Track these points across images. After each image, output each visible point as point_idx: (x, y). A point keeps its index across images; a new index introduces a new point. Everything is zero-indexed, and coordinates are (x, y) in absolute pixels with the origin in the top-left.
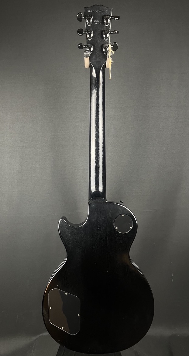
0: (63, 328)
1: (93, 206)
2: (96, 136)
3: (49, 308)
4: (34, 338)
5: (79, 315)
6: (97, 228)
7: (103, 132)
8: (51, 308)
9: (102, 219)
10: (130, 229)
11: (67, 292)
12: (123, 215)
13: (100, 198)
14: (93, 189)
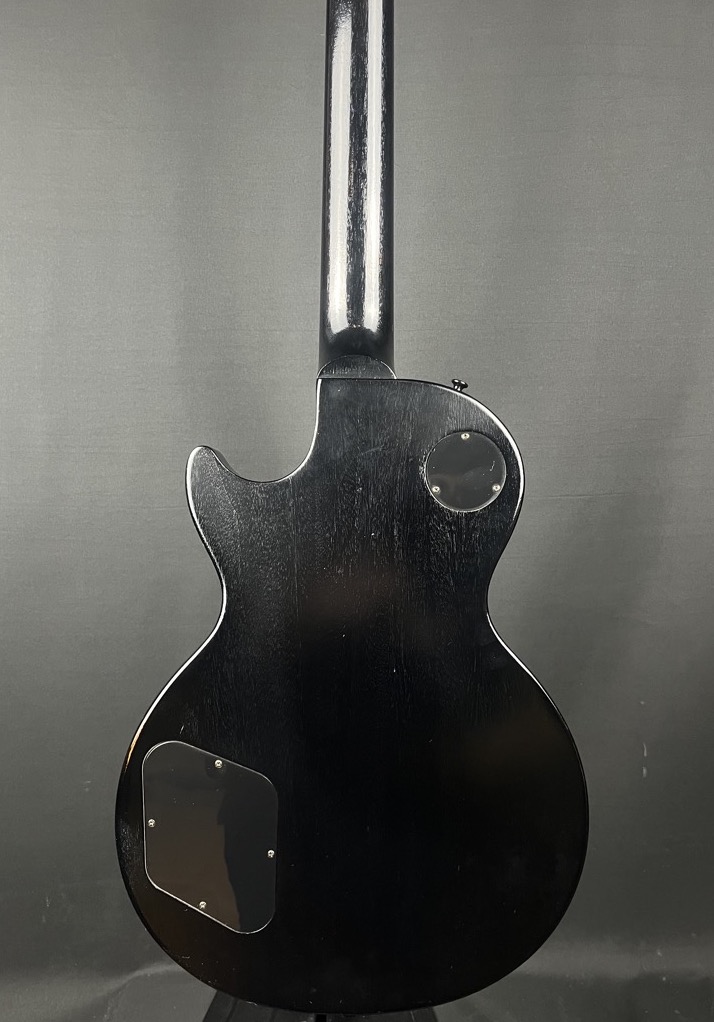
0: (203, 904)
1: (337, 391)
2: (352, 90)
3: (147, 823)
4: (113, 984)
5: (271, 853)
6: (354, 489)
7: (384, 73)
8: (152, 822)
9: (373, 450)
10: (492, 493)
11: (222, 755)
12: (465, 436)
13: (367, 361)
14: (339, 321)
